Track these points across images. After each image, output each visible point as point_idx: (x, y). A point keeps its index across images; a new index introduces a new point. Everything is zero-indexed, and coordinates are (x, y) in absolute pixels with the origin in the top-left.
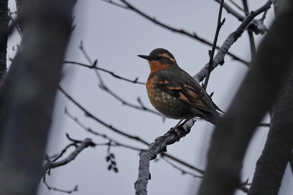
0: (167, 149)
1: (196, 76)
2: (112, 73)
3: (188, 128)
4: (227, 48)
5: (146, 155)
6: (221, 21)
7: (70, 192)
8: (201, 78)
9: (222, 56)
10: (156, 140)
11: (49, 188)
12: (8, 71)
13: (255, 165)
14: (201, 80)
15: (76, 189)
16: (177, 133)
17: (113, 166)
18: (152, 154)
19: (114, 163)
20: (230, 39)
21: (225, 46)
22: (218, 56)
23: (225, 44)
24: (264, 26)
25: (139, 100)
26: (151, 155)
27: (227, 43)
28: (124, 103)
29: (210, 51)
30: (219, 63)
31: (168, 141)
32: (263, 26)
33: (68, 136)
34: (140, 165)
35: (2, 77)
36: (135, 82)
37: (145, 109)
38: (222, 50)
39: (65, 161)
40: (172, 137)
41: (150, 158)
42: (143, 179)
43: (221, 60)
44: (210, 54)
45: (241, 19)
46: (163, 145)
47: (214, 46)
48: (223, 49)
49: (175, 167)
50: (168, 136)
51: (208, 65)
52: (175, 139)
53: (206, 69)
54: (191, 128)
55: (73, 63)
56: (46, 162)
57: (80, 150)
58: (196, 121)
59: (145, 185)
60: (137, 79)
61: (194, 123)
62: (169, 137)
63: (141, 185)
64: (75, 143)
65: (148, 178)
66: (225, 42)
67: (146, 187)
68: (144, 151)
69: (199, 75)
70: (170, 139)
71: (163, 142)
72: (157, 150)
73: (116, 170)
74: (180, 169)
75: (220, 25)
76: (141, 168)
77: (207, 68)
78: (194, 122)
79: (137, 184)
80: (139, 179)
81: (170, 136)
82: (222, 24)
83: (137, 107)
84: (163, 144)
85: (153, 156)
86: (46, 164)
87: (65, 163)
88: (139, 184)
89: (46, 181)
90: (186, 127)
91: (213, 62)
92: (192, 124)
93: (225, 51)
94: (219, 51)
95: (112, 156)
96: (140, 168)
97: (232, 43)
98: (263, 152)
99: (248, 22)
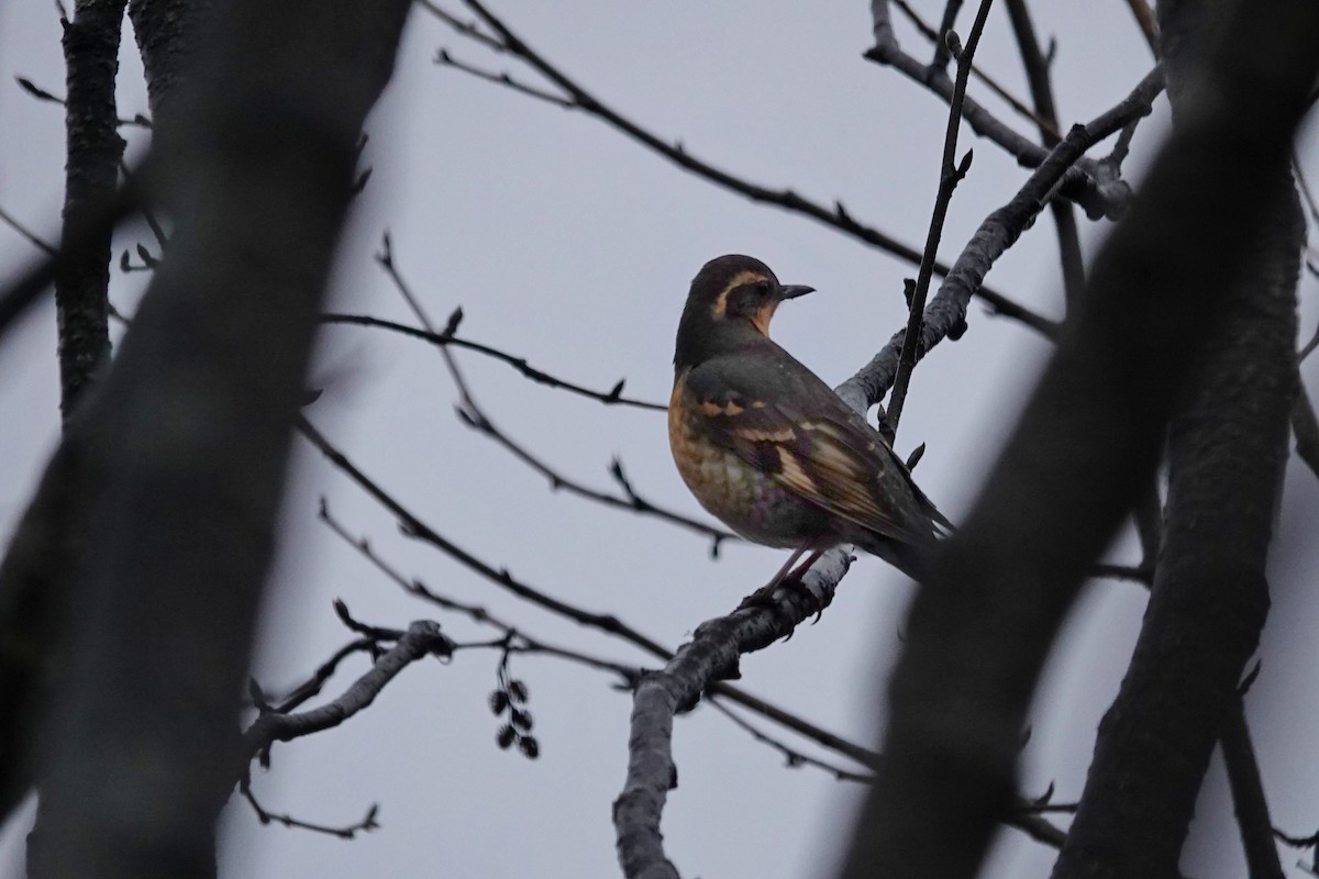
0: (742, 669)
1: (854, 383)
2: (520, 364)
3: (822, 588)
4: (979, 271)
5: (658, 692)
6: (957, 165)
7: (347, 834)
8: (876, 389)
9: (955, 301)
10: (698, 634)
11: (265, 818)
12: (114, 353)
13: (1094, 735)
14: (875, 398)
15: (370, 823)
16: (780, 604)
17: (521, 732)
18: (682, 687)
19: (522, 719)
20: (989, 234)
21: (970, 264)
22: (943, 303)
23: (968, 254)
24: (1124, 182)
25: (617, 471)
26: (677, 691)
27: (978, 251)
28: (558, 482)
29: (909, 283)
30: (945, 332)
31: (747, 636)
32: (1121, 187)
33: (342, 610)
34: (634, 731)
35: (92, 375)
36: (613, 398)
37: (640, 506)
38: (957, 280)
39: (333, 710)
40: (763, 621)
41: (674, 704)
42: (646, 786)
43: (952, 319)
44: (908, 293)
45: (1026, 158)
46: (725, 654)
47: (928, 263)
48: (962, 276)
49: (760, 736)
50: (745, 618)
51: (903, 339)
52: (773, 630)
53: (896, 353)
54: (836, 584)
55: (367, 321)
56: (254, 715)
57: (392, 666)
58: (855, 559)
59: (655, 809)
60: (619, 387)
61: (847, 567)
62: (749, 622)
63: (639, 809)
64: (372, 639)
65: (668, 782)
66: (971, 248)
67: (659, 818)
68: (651, 675)
69: (867, 377)
70: (754, 630)
71: (726, 642)
72: (701, 671)
73: (531, 749)
74: (779, 746)
75: (951, 177)
76: (640, 742)
77: (899, 350)
78: (847, 563)
79: (622, 809)
80: (631, 789)
81: (754, 615)
82: (961, 174)
83: (609, 500)
84: (725, 650)
85: (687, 695)
86: (257, 721)
87: (334, 717)
88: (631, 805)
89: (253, 788)
90: (817, 584)
91: (924, 325)
92: (840, 571)
93: (969, 281)
94: (946, 282)
95: (518, 690)
96: (636, 744)
97: (999, 253)
98: (1125, 683)
99: (1060, 167)
